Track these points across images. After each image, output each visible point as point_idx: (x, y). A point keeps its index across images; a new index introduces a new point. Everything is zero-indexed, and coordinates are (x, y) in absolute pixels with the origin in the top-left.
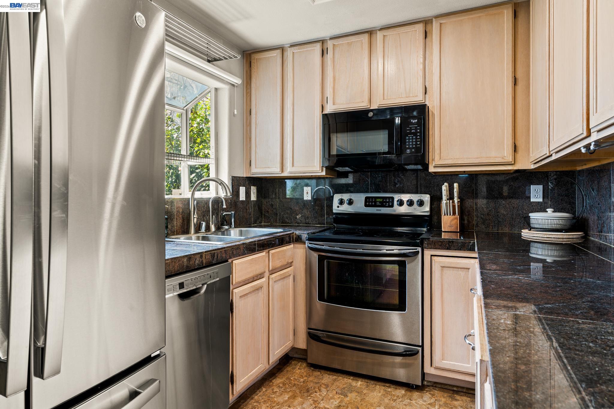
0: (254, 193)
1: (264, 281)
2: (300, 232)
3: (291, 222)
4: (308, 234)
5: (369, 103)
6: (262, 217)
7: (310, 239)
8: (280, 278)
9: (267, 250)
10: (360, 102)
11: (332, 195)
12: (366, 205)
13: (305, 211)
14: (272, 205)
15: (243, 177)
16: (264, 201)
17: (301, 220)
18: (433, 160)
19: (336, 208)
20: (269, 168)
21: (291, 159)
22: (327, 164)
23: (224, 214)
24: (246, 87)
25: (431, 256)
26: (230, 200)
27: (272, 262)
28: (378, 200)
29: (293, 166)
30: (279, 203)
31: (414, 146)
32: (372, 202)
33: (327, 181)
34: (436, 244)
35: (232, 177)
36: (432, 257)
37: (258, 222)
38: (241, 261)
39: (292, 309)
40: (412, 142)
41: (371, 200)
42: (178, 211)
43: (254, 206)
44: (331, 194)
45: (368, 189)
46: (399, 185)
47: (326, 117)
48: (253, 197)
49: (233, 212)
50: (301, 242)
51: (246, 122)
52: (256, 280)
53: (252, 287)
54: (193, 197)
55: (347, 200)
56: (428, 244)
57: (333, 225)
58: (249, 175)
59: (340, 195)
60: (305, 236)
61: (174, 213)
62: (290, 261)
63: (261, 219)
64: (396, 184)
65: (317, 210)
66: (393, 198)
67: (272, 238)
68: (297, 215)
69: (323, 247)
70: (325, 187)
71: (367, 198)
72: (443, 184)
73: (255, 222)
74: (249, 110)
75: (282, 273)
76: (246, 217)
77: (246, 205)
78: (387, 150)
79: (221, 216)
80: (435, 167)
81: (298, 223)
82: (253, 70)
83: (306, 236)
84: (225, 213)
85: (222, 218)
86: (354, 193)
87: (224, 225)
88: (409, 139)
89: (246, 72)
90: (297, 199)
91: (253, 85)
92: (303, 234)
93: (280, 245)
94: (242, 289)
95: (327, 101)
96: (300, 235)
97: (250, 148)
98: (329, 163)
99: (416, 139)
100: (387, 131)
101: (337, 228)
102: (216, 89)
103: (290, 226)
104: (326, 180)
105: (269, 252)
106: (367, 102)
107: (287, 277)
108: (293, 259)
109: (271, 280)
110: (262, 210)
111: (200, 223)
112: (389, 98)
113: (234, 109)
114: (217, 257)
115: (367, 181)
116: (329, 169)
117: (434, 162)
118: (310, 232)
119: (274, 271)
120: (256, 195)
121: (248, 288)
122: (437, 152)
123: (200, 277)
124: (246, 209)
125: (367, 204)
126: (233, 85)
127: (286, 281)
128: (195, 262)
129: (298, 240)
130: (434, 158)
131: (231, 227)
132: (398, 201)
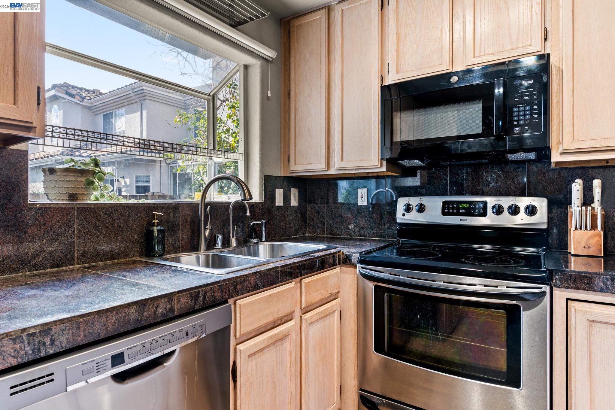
0: (295, 197)
1: (293, 325)
2: (348, 250)
3: (342, 234)
4: (360, 253)
5: (451, 65)
6: (306, 226)
7: (362, 261)
8: (318, 317)
9: (298, 279)
10: (436, 65)
11: (395, 199)
12: (444, 213)
13: (359, 220)
14: (318, 212)
15: (280, 177)
16: (309, 207)
17: (354, 232)
18: (559, 143)
19: (401, 216)
20: (311, 164)
21: (340, 152)
22: (388, 156)
23: (251, 224)
24: (284, 64)
25: (568, 299)
26: (262, 206)
27: (306, 295)
28: (462, 206)
29: (342, 160)
30: (326, 210)
31: (528, 122)
32: (453, 208)
33: (389, 181)
34: (577, 280)
35: (265, 176)
36: (569, 302)
37: (300, 233)
38: (250, 301)
39: (338, 358)
40: (525, 115)
41: (451, 206)
42: (185, 221)
43: (296, 212)
44: (393, 198)
45: (446, 190)
46: (493, 184)
47: (386, 90)
48: (294, 202)
49: (264, 221)
50: (350, 264)
51: (285, 108)
52: (279, 325)
53: (271, 337)
54: (203, 202)
55: (416, 206)
56: (561, 280)
57: (396, 238)
58: (288, 174)
59: (407, 198)
60: (355, 258)
61: (178, 223)
62: (335, 291)
63: (305, 228)
64: (490, 183)
65: (376, 218)
66: (485, 204)
67: (305, 260)
68: (349, 224)
69: (382, 275)
70: (386, 189)
71: (444, 203)
72: (574, 182)
73: (297, 233)
74: (287, 92)
75: (322, 310)
76: (284, 227)
77: (285, 212)
78: (480, 131)
79: (248, 225)
80: (562, 154)
81: (350, 235)
82: (292, 41)
83: (357, 256)
84: (254, 222)
85: (251, 228)
86: (426, 196)
87: (253, 238)
88: (519, 111)
89: (285, 44)
90: (350, 204)
91: (292, 60)
92: (354, 253)
93: (319, 270)
94: (251, 344)
95: (388, 70)
96: (350, 255)
97: (289, 140)
98: (391, 153)
99: (531, 110)
100: (481, 102)
101: (402, 243)
102: (246, 67)
103: (340, 238)
104: (387, 179)
105: (300, 281)
106: (448, 64)
107: (330, 314)
108: (339, 288)
109: (303, 322)
110: (306, 218)
111: (215, 235)
112: (482, 54)
113: (268, 90)
114: (204, 298)
115: (445, 179)
116: (391, 162)
117: (561, 146)
118: (363, 250)
119: (310, 308)
120: (297, 199)
121: (264, 340)
122: (567, 129)
123: (163, 338)
124: (285, 217)
125: (446, 211)
126: (266, 60)
127: (327, 320)
128: (155, 311)
129: (347, 261)
130: (561, 139)
131: (261, 240)
132: (493, 207)
